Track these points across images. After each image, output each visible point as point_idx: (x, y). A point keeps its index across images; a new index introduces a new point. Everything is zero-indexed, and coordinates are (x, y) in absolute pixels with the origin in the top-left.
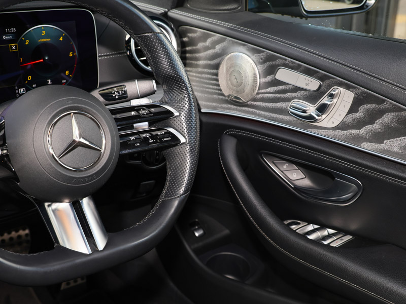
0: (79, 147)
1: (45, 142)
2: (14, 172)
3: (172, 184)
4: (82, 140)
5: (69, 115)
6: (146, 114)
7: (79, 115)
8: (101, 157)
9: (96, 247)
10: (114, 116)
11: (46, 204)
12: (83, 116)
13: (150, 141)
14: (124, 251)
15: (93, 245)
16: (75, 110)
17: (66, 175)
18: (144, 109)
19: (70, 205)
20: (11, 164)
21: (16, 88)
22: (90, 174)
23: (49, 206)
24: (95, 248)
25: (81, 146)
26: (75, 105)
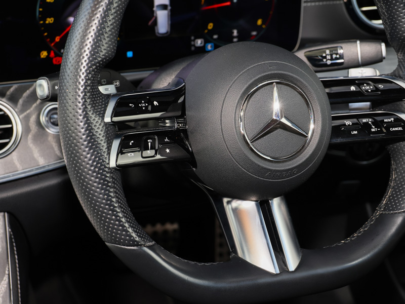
0: (278, 130)
1: (237, 118)
2: (191, 154)
3: (396, 192)
4: (284, 120)
5: (271, 85)
6: (372, 91)
7: (283, 86)
8: (306, 145)
9: (286, 265)
10: (327, 90)
11: (225, 200)
12: (288, 88)
13: (373, 130)
14: (322, 276)
15: (282, 263)
16: (278, 78)
17: (259, 166)
18: (368, 84)
19: (257, 205)
20: (188, 142)
21: (193, 38)
22: (289, 167)
23: (228, 202)
24: (284, 267)
25: (281, 128)
26: (279, 72)
